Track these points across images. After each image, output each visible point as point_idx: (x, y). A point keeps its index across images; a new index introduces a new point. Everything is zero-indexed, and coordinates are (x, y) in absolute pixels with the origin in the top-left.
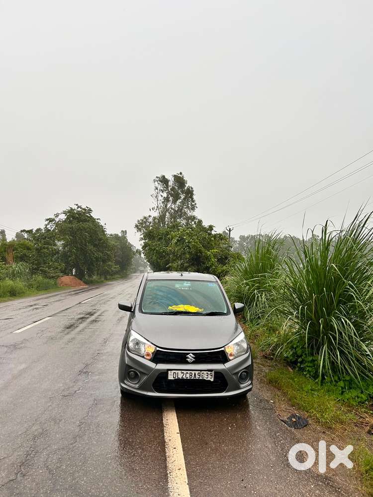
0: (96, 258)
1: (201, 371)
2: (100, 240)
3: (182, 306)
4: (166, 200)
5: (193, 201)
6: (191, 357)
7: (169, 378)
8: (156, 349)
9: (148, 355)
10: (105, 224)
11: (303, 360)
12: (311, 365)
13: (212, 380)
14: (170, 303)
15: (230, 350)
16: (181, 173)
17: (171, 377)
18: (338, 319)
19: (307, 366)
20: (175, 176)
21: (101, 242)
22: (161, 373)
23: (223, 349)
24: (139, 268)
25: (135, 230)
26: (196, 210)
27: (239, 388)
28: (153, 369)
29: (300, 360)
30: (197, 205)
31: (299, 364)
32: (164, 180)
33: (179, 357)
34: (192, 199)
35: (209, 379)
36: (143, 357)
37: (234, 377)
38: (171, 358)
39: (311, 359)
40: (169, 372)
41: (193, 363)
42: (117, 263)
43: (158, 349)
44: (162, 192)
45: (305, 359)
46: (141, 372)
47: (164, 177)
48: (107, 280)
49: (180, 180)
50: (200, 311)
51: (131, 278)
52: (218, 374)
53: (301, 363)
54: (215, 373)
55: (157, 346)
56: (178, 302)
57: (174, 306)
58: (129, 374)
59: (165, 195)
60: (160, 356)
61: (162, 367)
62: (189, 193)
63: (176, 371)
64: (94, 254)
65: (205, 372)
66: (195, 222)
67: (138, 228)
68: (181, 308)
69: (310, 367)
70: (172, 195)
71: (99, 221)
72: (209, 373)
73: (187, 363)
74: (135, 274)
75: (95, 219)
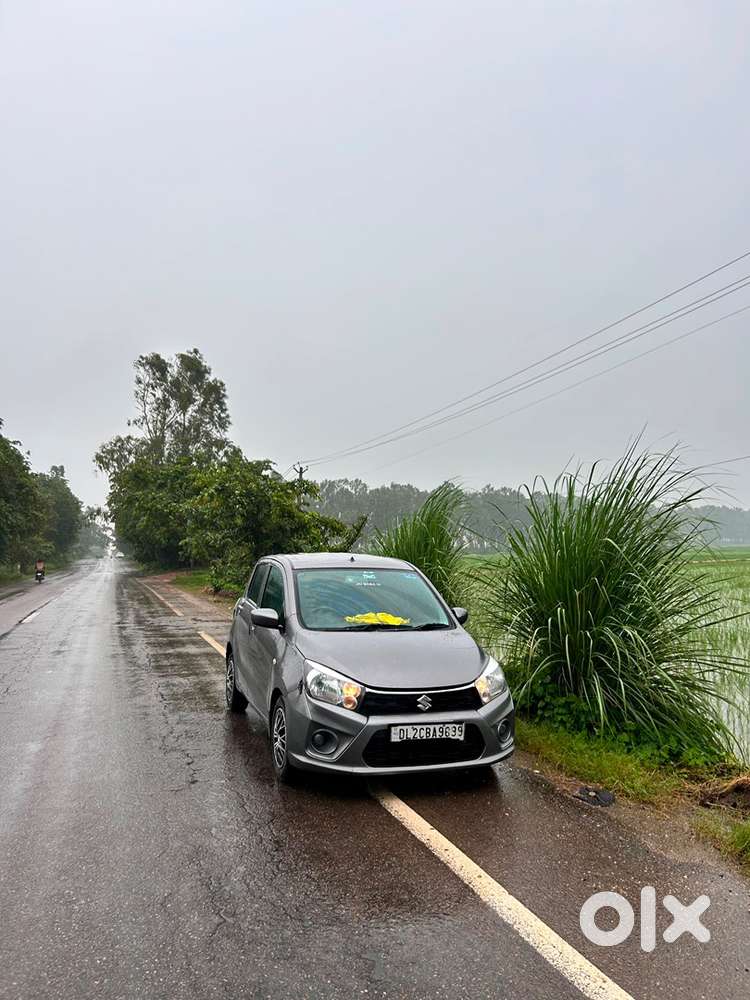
0: (11, 527)
1: (444, 723)
2: (21, 486)
3: (372, 615)
4: (164, 404)
5: (224, 411)
6: (423, 702)
7: (393, 740)
8: (363, 690)
9: (349, 701)
10: (28, 453)
11: (547, 704)
12: (564, 711)
13: (462, 738)
14: (351, 610)
15: (482, 687)
16: (196, 351)
17: (395, 738)
18: (616, 630)
19: (558, 714)
20: (182, 357)
21: (24, 491)
22: (379, 731)
23: (472, 685)
24: (91, 548)
25: (95, 466)
26: (230, 428)
27: (500, 750)
28: (363, 726)
29: (541, 704)
30: (230, 419)
31: (539, 712)
32: (157, 365)
33: (404, 703)
34: (222, 404)
35: (456, 737)
36: (341, 705)
37: (493, 731)
38: (391, 704)
39: (562, 700)
40: (393, 729)
41: (430, 711)
42: (49, 536)
43: (368, 690)
44: (153, 389)
45: (554, 702)
46: (338, 732)
47: (158, 357)
48: (27, 574)
49: (193, 366)
50: (406, 622)
51: (77, 570)
52: (471, 728)
53: (544, 709)
54: (466, 726)
55: (366, 686)
56: (365, 608)
57: (358, 616)
58: (313, 737)
59: (159, 393)
60: (370, 703)
61: (377, 721)
62: (215, 393)
63: (405, 728)
64: (6, 518)
65: (451, 726)
66: (226, 453)
67: (101, 462)
68: (371, 618)
69: (561, 714)
70: (173, 396)
71: (17, 446)
72: (457, 726)
73: (420, 711)
74: (83, 561)
75: (7, 442)
